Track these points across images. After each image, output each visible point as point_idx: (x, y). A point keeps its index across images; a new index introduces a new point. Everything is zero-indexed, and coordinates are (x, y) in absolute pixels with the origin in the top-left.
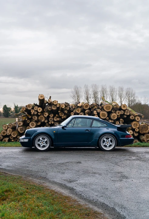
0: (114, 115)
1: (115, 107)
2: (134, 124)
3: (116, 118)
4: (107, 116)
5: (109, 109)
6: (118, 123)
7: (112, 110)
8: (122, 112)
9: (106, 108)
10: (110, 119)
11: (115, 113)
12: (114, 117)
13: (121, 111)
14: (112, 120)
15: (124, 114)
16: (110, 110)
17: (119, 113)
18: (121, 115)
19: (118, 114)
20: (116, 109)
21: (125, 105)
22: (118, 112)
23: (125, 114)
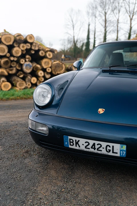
0: (17, 50)
1: (18, 38)
2: (45, 63)
3: (20, 54)
4: (6, 50)
5: (10, 41)
6: (24, 61)
7: (14, 42)
8: (28, 46)
9: (5, 40)
10: (12, 55)
11: (19, 47)
12: (17, 52)
13: (27, 44)
14: (14, 57)
15: (31, 49)
16: (11, 43)
17: (23, 47)
18: (27, 50)
19: (23, 49)
20: (19, 41)
21: (31, 36)
22: (22, 45)
23: (33, 48)
